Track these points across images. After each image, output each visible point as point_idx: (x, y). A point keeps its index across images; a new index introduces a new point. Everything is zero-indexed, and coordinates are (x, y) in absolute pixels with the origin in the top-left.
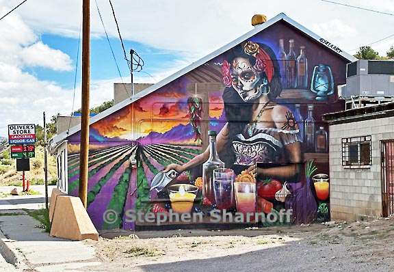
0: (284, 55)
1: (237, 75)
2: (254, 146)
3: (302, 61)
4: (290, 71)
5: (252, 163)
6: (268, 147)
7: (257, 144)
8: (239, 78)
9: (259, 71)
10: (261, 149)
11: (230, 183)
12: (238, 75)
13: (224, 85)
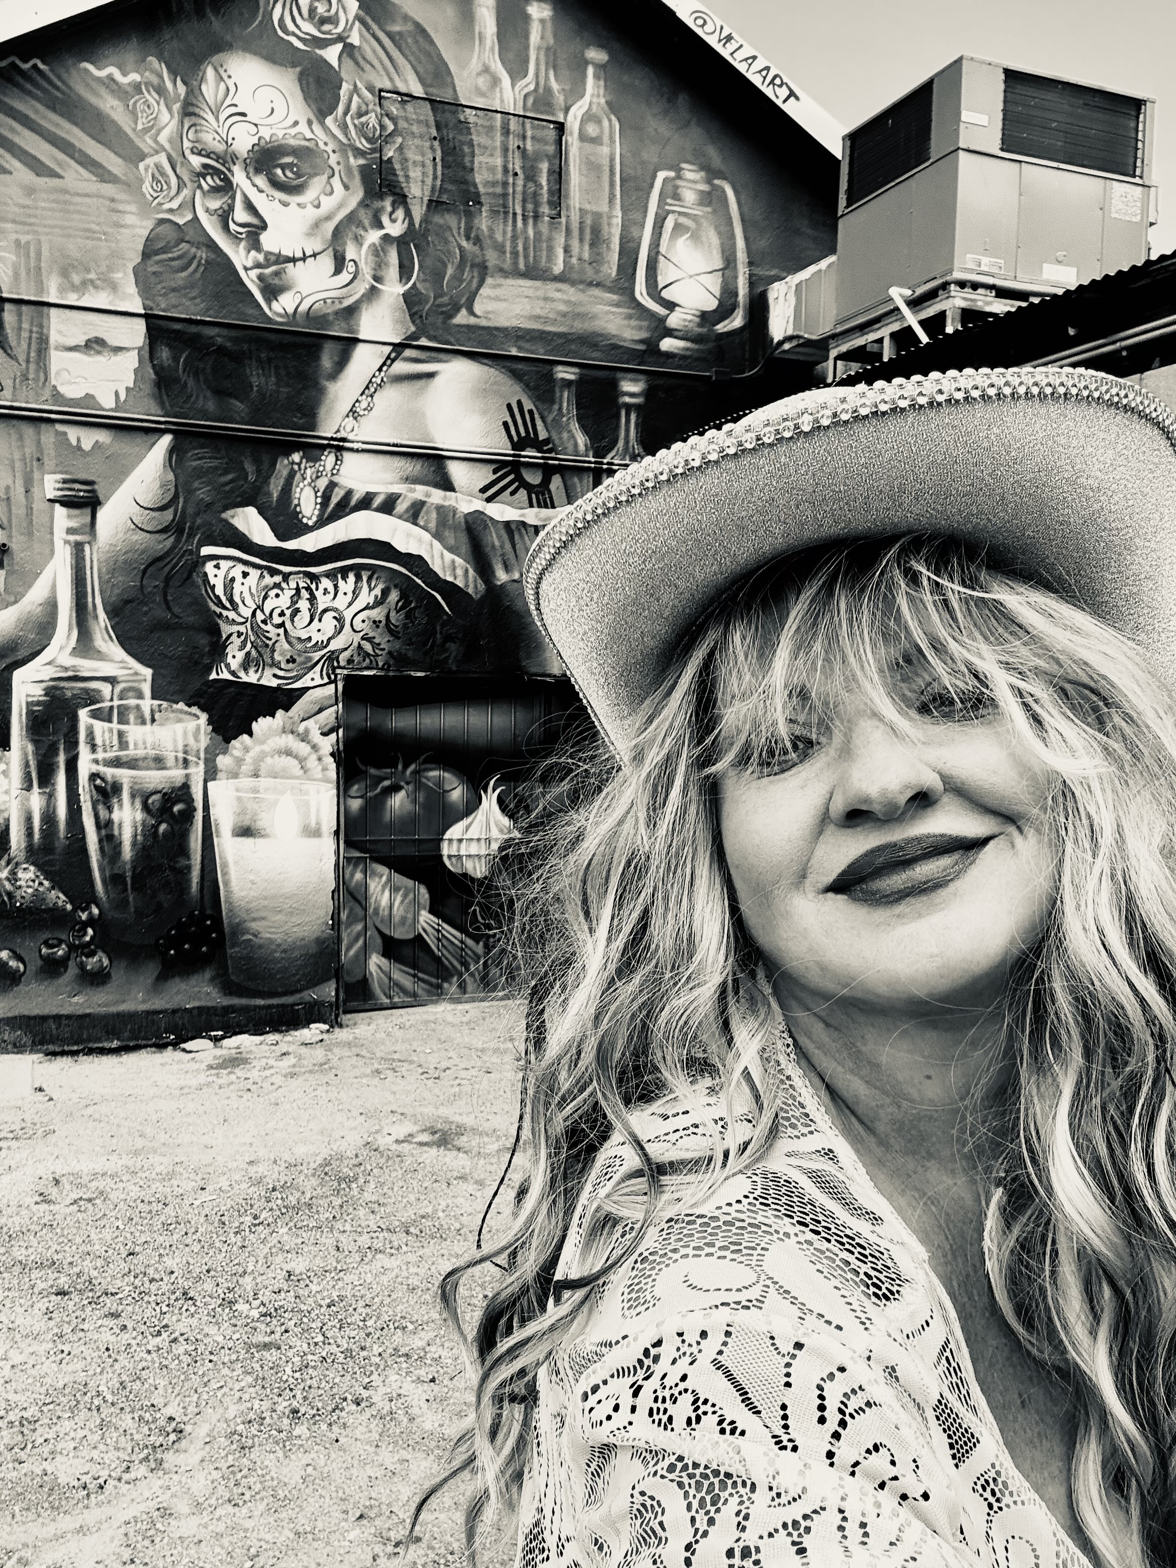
0: (495, 81)
1: (227, 158)
2: (326, 583)
3: (592, 130)
4: (531, 176)
5: (314, 677)
6: (408, 591)
7: (344, 572)
8: (239, 177)
9: (359, 153)
10: (366, 597)
11: (186, 787)
12: (234, 158)
13: (145, 207)
